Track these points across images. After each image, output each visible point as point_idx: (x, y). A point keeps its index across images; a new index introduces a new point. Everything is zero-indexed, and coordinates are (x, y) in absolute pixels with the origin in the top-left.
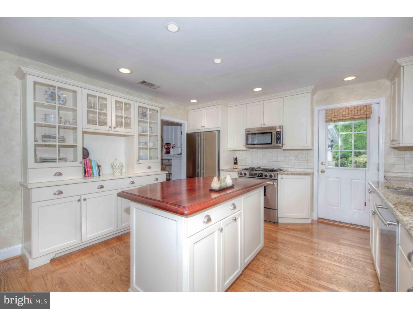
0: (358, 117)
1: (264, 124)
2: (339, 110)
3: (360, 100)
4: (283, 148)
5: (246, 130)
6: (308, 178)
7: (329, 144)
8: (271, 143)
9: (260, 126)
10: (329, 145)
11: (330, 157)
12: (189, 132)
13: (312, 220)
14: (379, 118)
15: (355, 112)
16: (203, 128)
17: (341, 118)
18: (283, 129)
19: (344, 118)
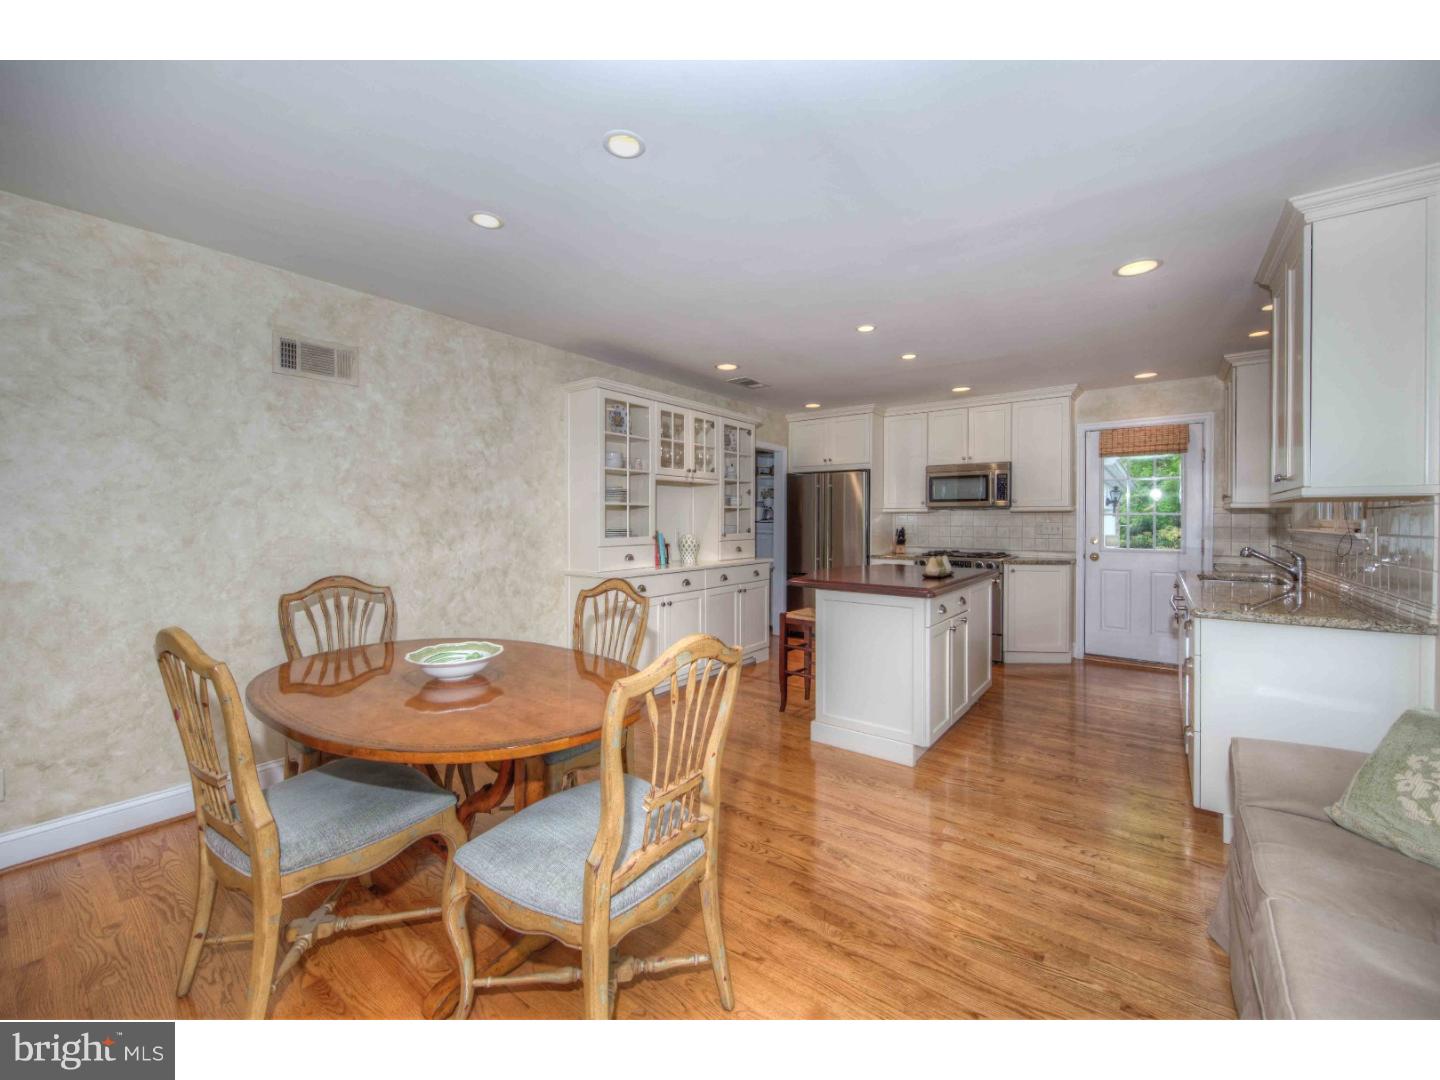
0: (1165, 448)
1: (970, 458)
2: (1126, 431)
3: (1167, 413)
4: (1012, 509)
5: (929, 469)
6: (1065, 569)
7: (1109, 497)
8: (987, 499)
9: (961, 462)
10: (1108, 499)
11: (1110, 526)
12: (792, 471)
13: (1073, 659)
14: (1204, 450)
15: (1159, 438)
16: (828, 462)
17: (1131, 450)
18: (1011, 469)
19: (1137, 449)
